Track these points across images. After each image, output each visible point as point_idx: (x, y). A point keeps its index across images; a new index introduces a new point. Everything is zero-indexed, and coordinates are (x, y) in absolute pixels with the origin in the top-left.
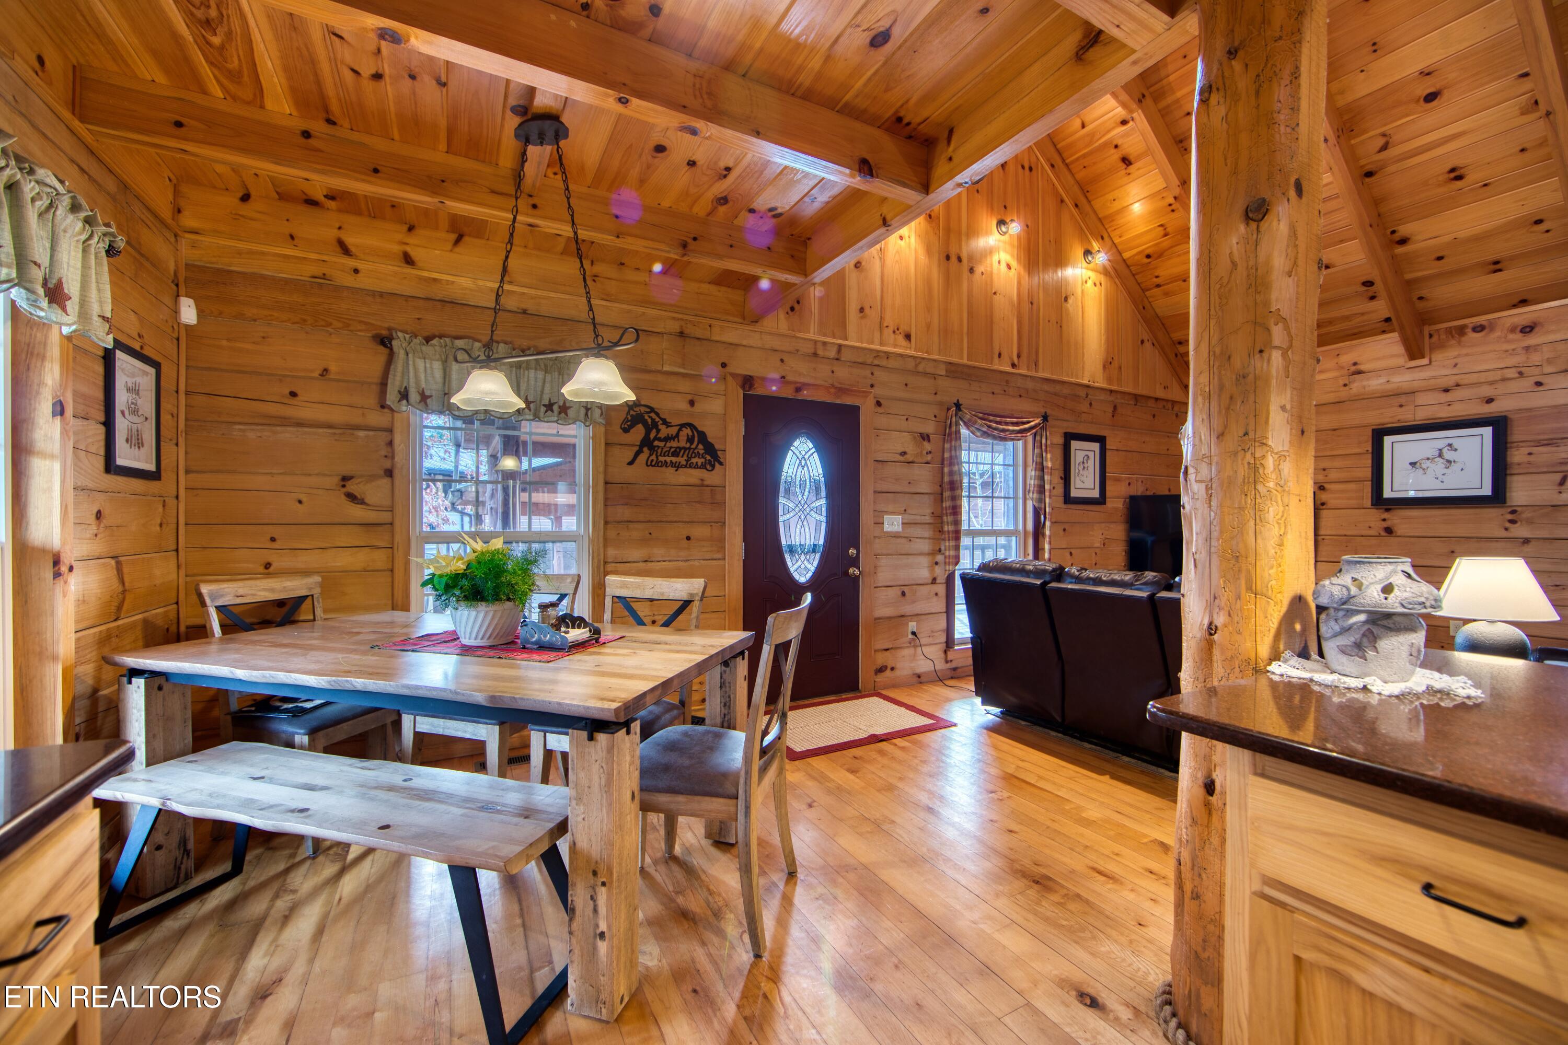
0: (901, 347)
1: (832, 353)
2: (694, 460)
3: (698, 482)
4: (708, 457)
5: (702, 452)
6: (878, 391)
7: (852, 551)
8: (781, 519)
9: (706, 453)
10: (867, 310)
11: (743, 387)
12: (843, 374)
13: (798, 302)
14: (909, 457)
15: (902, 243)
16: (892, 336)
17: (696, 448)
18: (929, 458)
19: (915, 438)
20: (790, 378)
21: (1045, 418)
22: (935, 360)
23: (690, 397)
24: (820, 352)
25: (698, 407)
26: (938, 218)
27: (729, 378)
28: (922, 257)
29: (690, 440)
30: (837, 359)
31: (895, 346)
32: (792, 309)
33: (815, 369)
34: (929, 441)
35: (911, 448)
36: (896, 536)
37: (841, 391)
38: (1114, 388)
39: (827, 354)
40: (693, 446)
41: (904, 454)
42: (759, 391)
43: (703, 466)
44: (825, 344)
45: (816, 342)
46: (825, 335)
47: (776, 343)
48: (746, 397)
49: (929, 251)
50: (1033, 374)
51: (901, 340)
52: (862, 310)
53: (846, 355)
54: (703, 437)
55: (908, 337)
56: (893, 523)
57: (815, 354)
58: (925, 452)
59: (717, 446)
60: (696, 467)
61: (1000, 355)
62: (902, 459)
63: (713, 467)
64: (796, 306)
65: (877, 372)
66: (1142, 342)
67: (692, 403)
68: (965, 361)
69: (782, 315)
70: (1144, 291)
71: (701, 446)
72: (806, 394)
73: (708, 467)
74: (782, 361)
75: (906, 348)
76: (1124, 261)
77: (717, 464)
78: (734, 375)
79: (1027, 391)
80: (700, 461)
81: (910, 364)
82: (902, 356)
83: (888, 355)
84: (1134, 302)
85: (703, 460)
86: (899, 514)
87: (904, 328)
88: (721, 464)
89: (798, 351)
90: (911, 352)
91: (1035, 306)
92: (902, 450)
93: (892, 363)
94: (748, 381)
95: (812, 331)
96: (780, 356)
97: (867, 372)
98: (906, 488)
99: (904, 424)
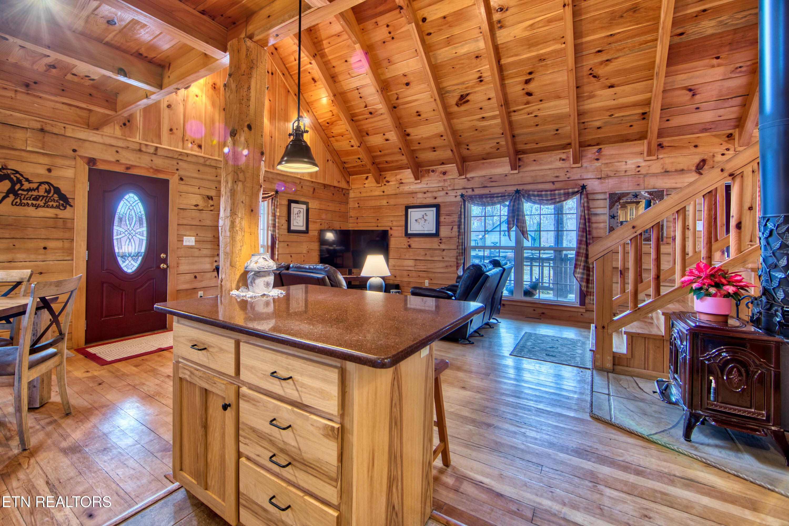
0: (195, 151)
1: (152, 150)
2: (51, 204)
3: (53, 216)
4: (61, 202)
5: (56, 199)
6: (181, 173)
7: (163, 255)
8: (115, 238)
9: (60, 199)
10: (174, 130)
11: (88, 163)
12: (158, 162)
13: (129, 121)
14: (200, 208)
15: (197, 98)
16: (190, 145)
17: (52, 196)
18: (212, 208)
19: (204, 198)
20: (123, 161)
21: (277, 192)
22: (216, 160)
23: (48, 167)
24: (144, 149)
25: (53, 173)
26: (219, 89)
27: (78, 158)
28: (209, 107)
29: (48, 192)
30: (155, 154)
31: (192, 150)
32: (125, 124)
33: (140, 158)
34: (212, 199)
35: (201, 203)
36: (191, 247)
37: (157, 171)
38: (313, 180)
39: (148, 151)
40: (50, 195)
41: (197, 205)
42: (100, 167)
43: (58, 207)
44: (146, 145)
45: (140, 144)
46: (147, 141)
47: (113, 142)
48: (90, 169)
49: (213, 105)
50: (272, 171)
51: (195, 148)
52: (171, 130)
53: (160, 152)
54: (57, 190)
55: (200, 146)
56: (189, 241)
57: (140, 150)
58: (209, 205)
59: (68, 196)
60: (52, 207)
62: (195, 208)
63: (65, 208)
64: (127, 123)
65: (181, 163)
66: (328, 161)
67: (49, 170)
69: (117, 127)
70: (328, 138)
71: (56, 196)
72: (133, 171)
73: (61, 208)
74: (117, 152)
75: (199, 152)
76: (319, 123)
77: (68, 206)
78: (81, 157)
79: (268, 178)
80: (55, 204)
81: (202, 161)
82: (196, 156)
83: (187, 155)
84: (324, 142)
85: (58, 204)
86: (193, 236)
87: (197, 142)
88: (71, 206)
89: (128, 147)
90: (202, 155)
91: (273, 139)
92: (196, 204)
93: (189, 159)
94: (91, 161)
95: (138, 138)
96: (115, 149)
97: (175, 162)
98: (198, 223)
99: (197, 190)
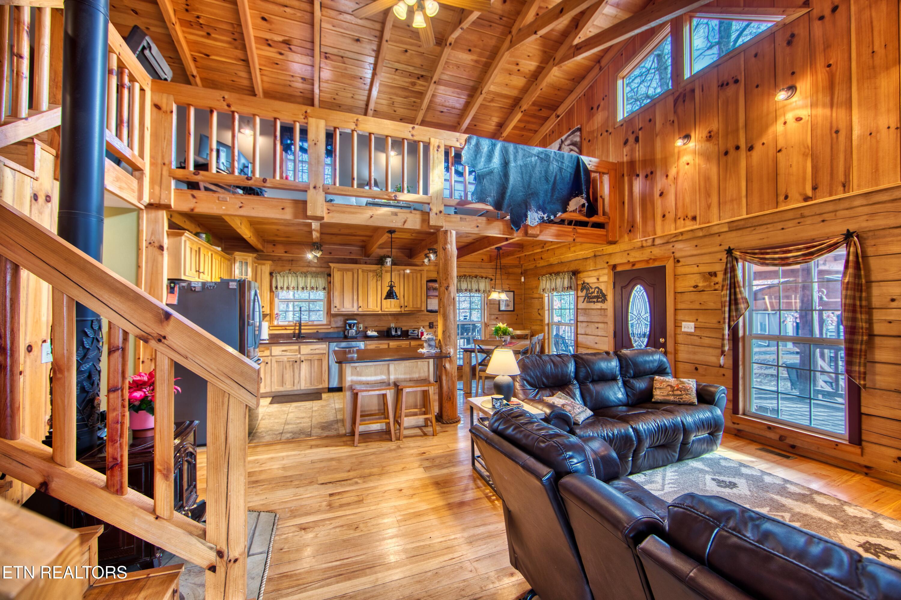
0: (689, 226)
1: (650, 243)
2: (598, 300)
3: (600, 308)
4: (603, 299)
5: (601, 296)
6: (678, 254)
7: (662, 340)
10: (667, 215)
11: (612, 270)
12: (657, 252)
13: (632, 227)
14: (699, 289)
15: (689, 166)
16: (682, 221)
18: (718, 286)
19: (704, 276)
20: (631, 260)
21: (850, 234)
22: (717, 225)
23: (597, 277)
24: (644, 245)
25: (600, 280)
27: (608, 267)
29: (598, 292)
30: (654, 245)
31: (686, 226)
32: (630, 231)
33: (643, 253)
34: (717, 276)
35: (702, 283)
36: (690, 334)
37: (655, 260)
39: (648, 244)
40: (598, 295)
41: (695, 287)
42: (619, 269)
43: (601, 302)
44: (646, 240)
46: (645, 237)
47: (625, 248)
48: (614, 273)
49: (709, 159)
51: (690, 222)
52: (664, 216)
53: (657, 242)
54: (601, 291)
55: (694, 218)
56: (688, 327)
57: (642, 247)
58: (712, 284)
60: (599, 302)
61: (786, 197)
62: (695, 290)
63: (604, 302)
64: (632, 229)
65: (676, 245)
67: (598, 279)
68: (745, 216)
69: (626, 235)
71: (601, 294)
72: (637, 267)
74: (628, 254)
75: (694, 225)
78: (610, 266)
81: (701, 234)
82: (690, 231)
83: (682, 234)
86: (693, 322)
87: (691, 215)
88: (606, 300)
89: (635, 248)
90: (697, 226)
92: (695, 284)
93: (685, 237)
94: (614, 267)
95: (639, 237)
96: (627, 252)
97: (670, 246)
98: (698, 307)
99: (695, 269)
